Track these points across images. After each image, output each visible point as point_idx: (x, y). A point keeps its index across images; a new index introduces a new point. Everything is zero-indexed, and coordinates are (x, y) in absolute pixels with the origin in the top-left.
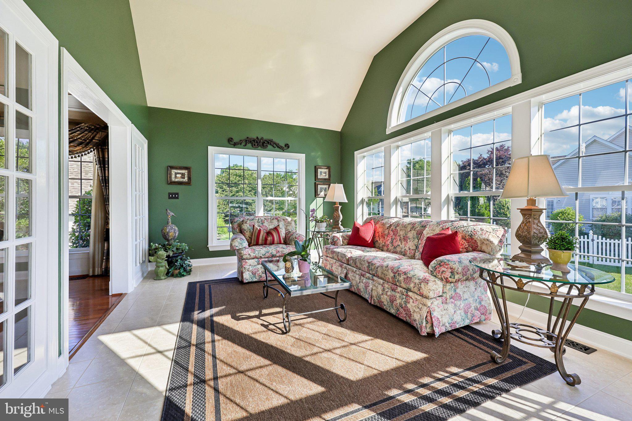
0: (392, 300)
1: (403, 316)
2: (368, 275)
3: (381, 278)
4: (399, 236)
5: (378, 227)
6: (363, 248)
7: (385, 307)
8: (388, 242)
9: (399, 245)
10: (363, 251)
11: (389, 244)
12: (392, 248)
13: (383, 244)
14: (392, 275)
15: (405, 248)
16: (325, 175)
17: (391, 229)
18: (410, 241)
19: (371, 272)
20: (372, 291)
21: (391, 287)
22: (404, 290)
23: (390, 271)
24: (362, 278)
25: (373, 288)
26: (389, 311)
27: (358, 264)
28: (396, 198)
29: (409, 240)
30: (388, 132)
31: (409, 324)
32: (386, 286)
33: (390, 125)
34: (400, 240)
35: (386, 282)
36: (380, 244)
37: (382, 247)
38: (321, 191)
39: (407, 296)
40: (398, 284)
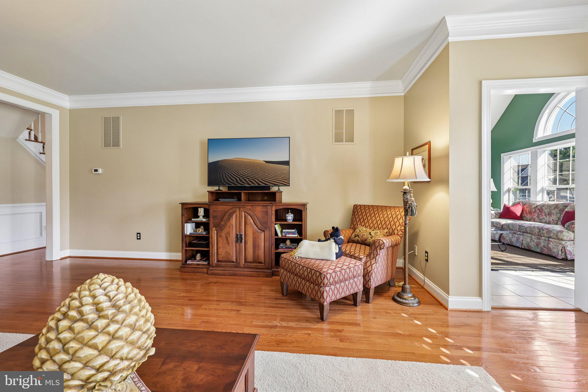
0: (538, 245)
1: (546, 251)
2: (519, 233)
3: (530, 234)
4: (544, 212)
5: (525, 208)
6: (514, 220)
7: (532, 249)
8: (535, 217)
9: (544, 218)
10: (513, 221)
11: (535, 218)
12: (539, 219)
13: (530, 218)
14: (538, 230)
15: (550, 219)
17: (537, 208)
19: (521, 231)
20: (522, 241)
21: (537, 238)
22: (546, 238)
23: (536, 229)
24: (514, 235)
25: (524, 239)
26: (535, 251)
27: (511, 227)
28: (543, 188)
29: (552, 215)
30: (534, 141)
31: (550, 255)
32: (533, 237)
33: (536, 136)
34: (545, 215)
35: (533, 235)
36: (527, 218)
39: (549, 241)
40: (542, 235)
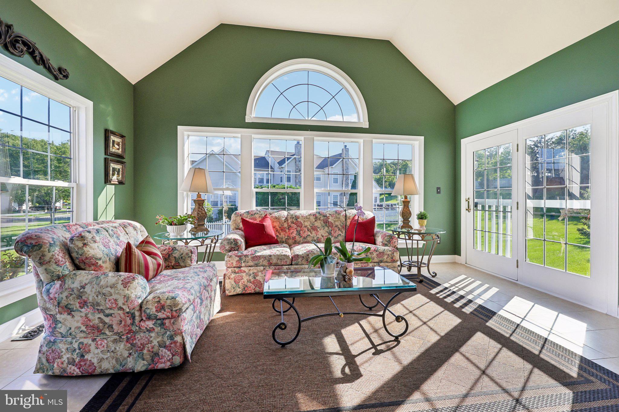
4: (305, 227)
9: (309, 235)
11: (295, 237)
12: (301, 239)
13: (286, 237)
15: (318, 236)
16: (118, 147)
17: (289, 222)
18: (320, 230)
29: (318, 229)
30: (248, 120)
33: (251, 113)
34: (308, 230)
36: (282, 239)
37: (285, 241)
38: (113, 175)
